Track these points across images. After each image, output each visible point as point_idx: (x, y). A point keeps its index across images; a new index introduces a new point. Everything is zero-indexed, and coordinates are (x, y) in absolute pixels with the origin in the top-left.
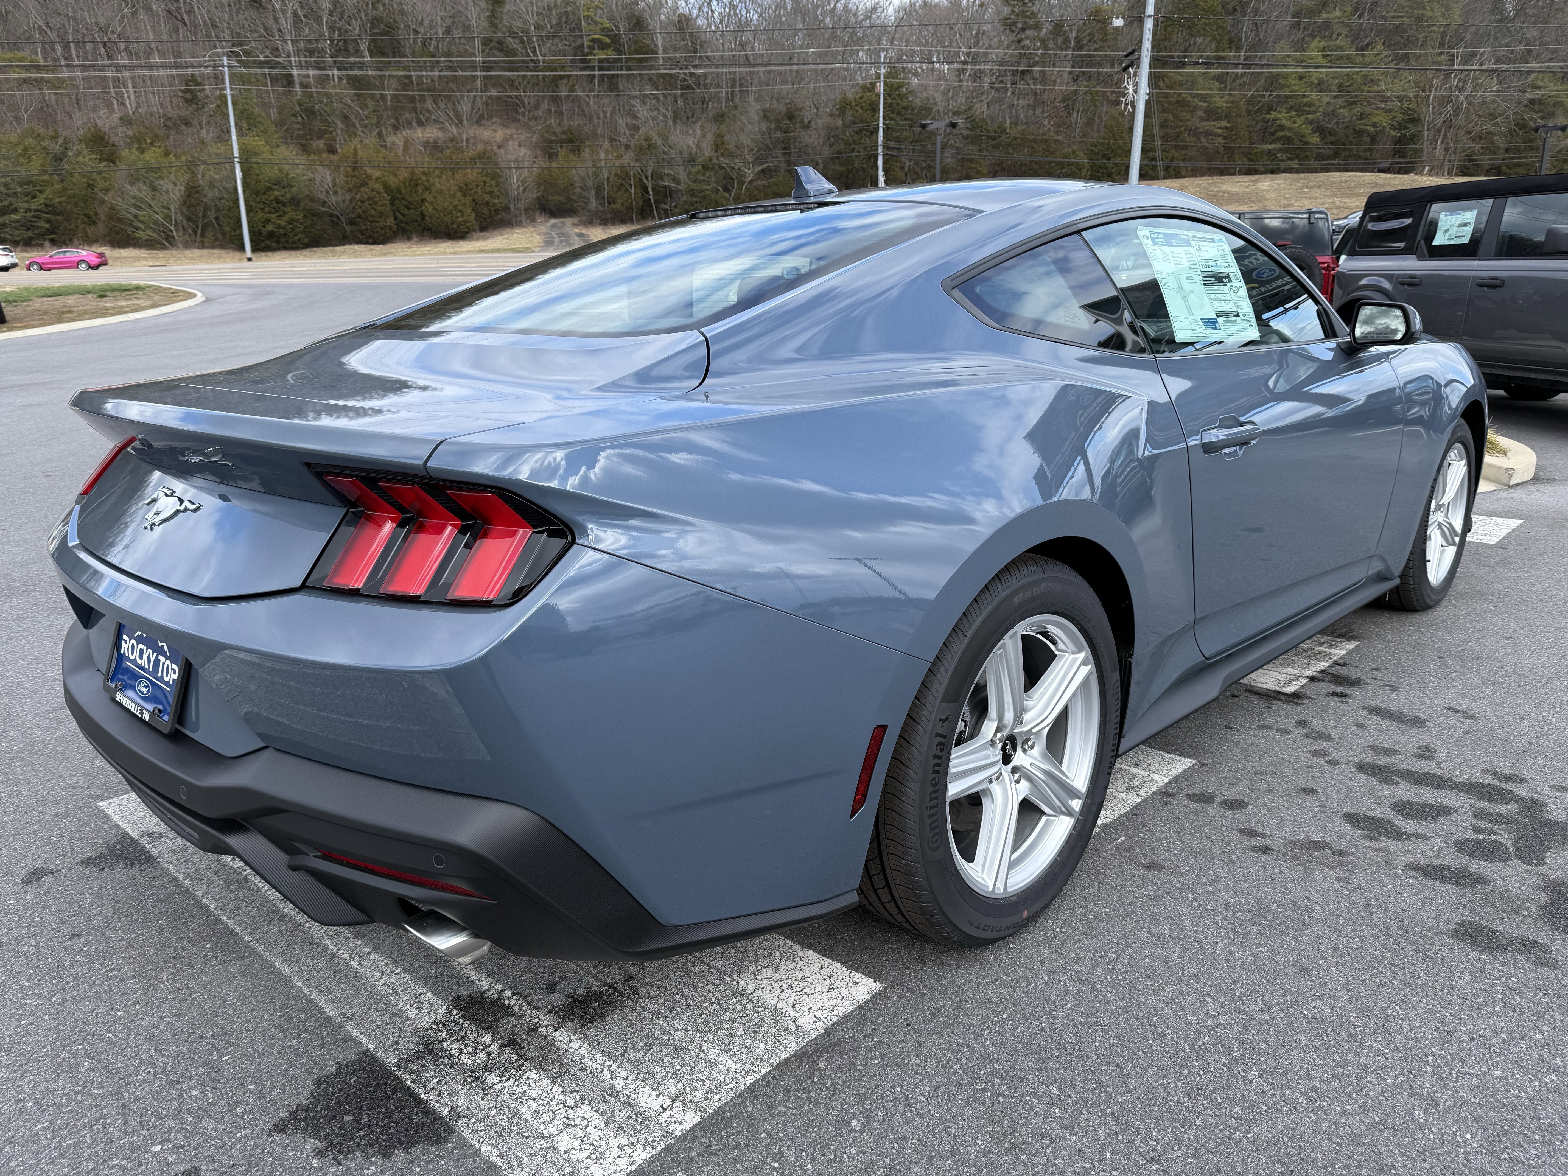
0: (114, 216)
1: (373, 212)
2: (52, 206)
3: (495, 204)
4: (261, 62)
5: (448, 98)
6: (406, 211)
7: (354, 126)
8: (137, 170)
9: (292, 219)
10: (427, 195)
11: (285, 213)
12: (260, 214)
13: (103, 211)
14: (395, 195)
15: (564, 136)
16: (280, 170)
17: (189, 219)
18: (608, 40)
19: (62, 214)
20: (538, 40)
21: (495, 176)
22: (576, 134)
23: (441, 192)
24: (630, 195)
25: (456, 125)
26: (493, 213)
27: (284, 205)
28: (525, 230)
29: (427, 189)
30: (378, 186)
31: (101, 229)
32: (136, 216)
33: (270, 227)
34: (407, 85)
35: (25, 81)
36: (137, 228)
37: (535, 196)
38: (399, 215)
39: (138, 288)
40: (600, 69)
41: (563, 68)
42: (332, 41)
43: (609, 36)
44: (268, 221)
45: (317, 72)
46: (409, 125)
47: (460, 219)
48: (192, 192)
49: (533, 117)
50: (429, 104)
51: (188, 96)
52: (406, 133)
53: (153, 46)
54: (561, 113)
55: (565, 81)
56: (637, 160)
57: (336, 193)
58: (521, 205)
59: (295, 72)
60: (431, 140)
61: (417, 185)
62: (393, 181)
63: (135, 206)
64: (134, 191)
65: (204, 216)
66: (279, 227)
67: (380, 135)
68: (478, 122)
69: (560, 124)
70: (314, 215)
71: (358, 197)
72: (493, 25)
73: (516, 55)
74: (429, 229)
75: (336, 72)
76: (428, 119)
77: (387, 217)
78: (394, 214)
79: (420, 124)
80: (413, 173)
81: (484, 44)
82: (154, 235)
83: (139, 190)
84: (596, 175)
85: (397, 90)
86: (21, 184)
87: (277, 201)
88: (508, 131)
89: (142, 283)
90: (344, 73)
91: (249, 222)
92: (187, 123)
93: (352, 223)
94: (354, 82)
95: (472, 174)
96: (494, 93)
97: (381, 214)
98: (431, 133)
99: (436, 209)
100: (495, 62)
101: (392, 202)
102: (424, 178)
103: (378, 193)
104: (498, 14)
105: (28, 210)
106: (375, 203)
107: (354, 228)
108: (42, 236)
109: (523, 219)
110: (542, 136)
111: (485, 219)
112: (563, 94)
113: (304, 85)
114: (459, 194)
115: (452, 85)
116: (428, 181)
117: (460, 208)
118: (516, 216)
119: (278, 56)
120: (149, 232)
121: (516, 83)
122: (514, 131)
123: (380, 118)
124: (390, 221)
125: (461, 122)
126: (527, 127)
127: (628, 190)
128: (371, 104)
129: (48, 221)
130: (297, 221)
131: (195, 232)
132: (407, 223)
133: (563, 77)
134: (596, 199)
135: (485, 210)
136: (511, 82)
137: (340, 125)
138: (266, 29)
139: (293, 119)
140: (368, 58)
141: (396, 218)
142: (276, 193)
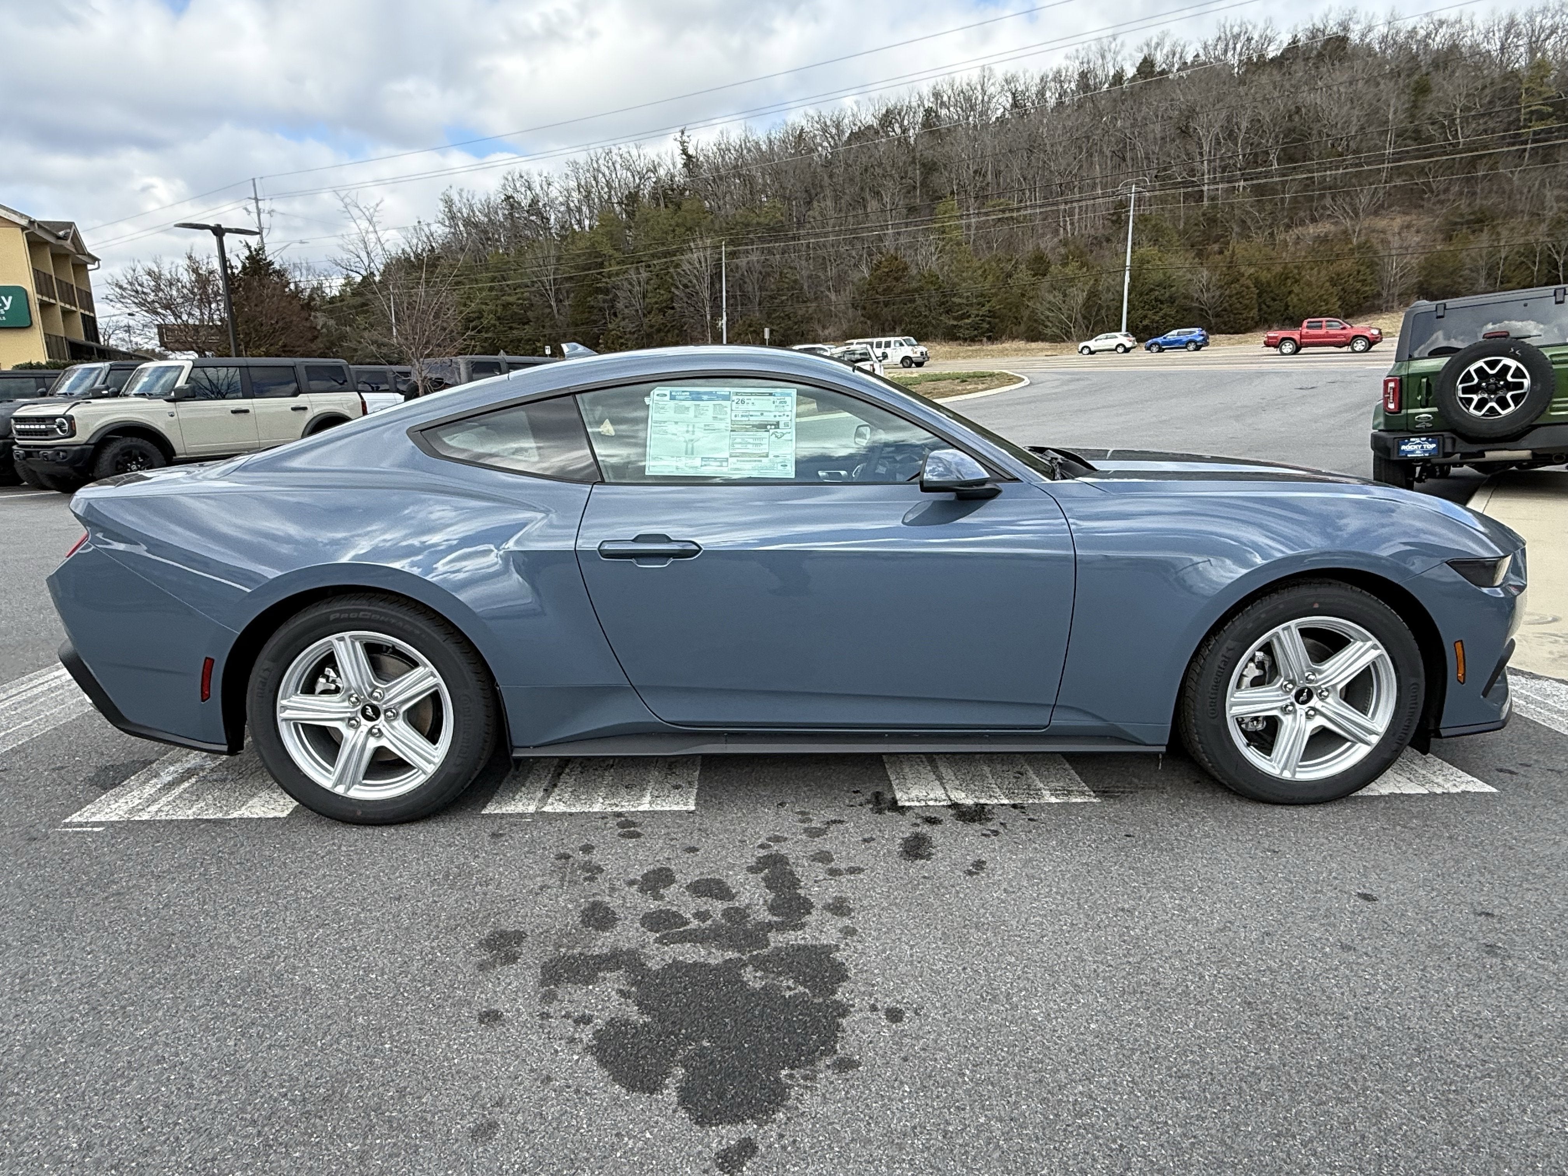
0: (1033, 319)
1: (1238, 305)
2: (994, 312)
3: (1365, 292)
4: (1180, 183)
5: (1348, 193)
6: (1271, 303)
7: (1249, 228)
8: (1057, 281)
9: (1165, 315)
10: (1296, 289)
11: (1161, 309)
12: (1140, 312)
13: (1026, 313)
14: (1262, 288)
15: (1472, 217)
16: (1165, 274)
17: (1084, 317)
18: (1550, 110)
19: (999, 317)
20: (1461, 123)
21: (1371, 265)
22: (1487, 213)
23: (1309, 284)
24: (1532, 272)
25: (1351, 218)
26: (1362, 301)
27: (1162, 303)
28: (1394, 315)
29: (1296, 281)
30: (1249, 283)
31: (1023, 328)
32: (1048, 317)
33: (1146, 322)
34: (1308, 186)
35: (999, 219)
36: (1046, 327)
37: (1415, 280)
38: (1264, 306)
39: (991, 375)
40: (1535, 141)
41: (1486, 147)
42: (1244, 156)
43: (1551, 105)
44: (1145, 317)
45: (1226, 185)
46: (1302, 223)
47: (1324, 308)
48: (1093, 294)
49: (1439, 201)
50: (1328, 201)
51: (1114, 218)
52: (1298, 231)
53: (1098, 181)
54: (1474, 194)
55: (1485, 161)
56: (1548, 235)
57: (1208, 290)
58: (1396, 291)
59: (1206, 188)
60: (1322, 235)
61: (1287, 278)
62: (1265, 276)
63: (1049, 309)
64: (1050, 297)
65: (1097, 315)
66: (1153, 321)
67: (1272, 234)
68: (1376, 213)
69: (1469, 205)
70: (1186, 310)
71: (1227, 292)
72: (1412, 117)
73: (1433, 141)
74: (1291, 319)
75: (1242, 183)
76: (1322, 215)
77: (1252, 309)
78: (1260, 305)
79: (1314, 220)
80: (1285, 268)
81: (1397, 136)
82: (1058, 331)
83: (1055, 297)
84: (1491, 255)
85: (1296, 192)
86: (977, 297)
87: (1156, 300)
88: (1408, 218)
89: (996, 371)
90: (1250, 183)
91: (1128, 319)
92: (1108, 240)
93: (1217, 315)
94: (1259, 190)
95: (1347, 265)
96: (1399, 182)
97: (1246, 307)
98: (1325, 228)
99: (1300, 300)
100: (1407, 152)
101: (1260, 295)
102: (1296, 271)
103: (1248, 288)
104: (1420, 104)
105: (977, 315)
106: (1243, 297)
107: (1219, 320)
108: (982, 334)
109: (1396, 304)
110: (1446, 219)
111: (1352, 307)
112: (1480, 174)
113: (1213, 199)
114: (1328, 284)
115: (1353, 180)
116: (1300, 274)
117: (1325, 297)
118: (1388, 302)
119: (1194, 176)
120: (1054, 329)
121: (1427, 170)
122: (1414, 217)
123: (1274, 219)
124: (1254, 313)
125: (1357, 214)
126: (1431, 211)
127: (1529, 268)
128: (1269, 207)
129: (989, 323)
130: (1170, 316)
131: (1088, 328)
132: (1270, 314)
133: (1481, 157)
134: (1486, 280)
135: (1354, 299)
136: (1421, 171)
137: (1236, 229)
138: (1188, 154)
139: (1196, 228)
140: (1276, 166)
141: (1260, 310)
142: (1157, 293)
